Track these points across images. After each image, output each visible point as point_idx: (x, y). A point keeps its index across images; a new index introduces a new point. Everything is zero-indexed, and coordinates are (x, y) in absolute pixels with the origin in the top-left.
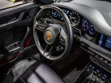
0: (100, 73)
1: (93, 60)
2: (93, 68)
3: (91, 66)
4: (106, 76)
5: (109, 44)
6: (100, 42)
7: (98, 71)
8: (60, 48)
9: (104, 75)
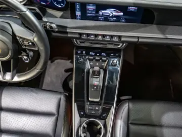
0: (96, 55)
1: (79, 43)
2: (84, 52)
3: (79, 52)
4: (105, 55)
5: (91, 11)
6: (78, 13)
7: (93, 54)
8: (28, 56)
9: (103, 54)
